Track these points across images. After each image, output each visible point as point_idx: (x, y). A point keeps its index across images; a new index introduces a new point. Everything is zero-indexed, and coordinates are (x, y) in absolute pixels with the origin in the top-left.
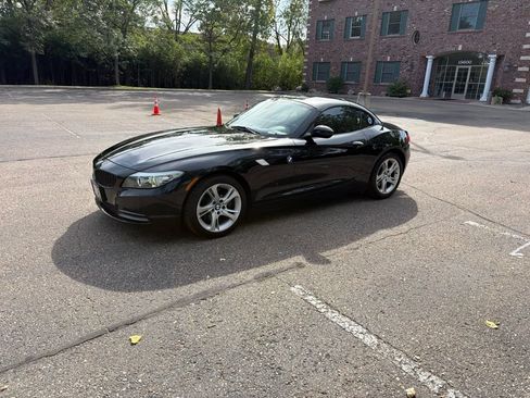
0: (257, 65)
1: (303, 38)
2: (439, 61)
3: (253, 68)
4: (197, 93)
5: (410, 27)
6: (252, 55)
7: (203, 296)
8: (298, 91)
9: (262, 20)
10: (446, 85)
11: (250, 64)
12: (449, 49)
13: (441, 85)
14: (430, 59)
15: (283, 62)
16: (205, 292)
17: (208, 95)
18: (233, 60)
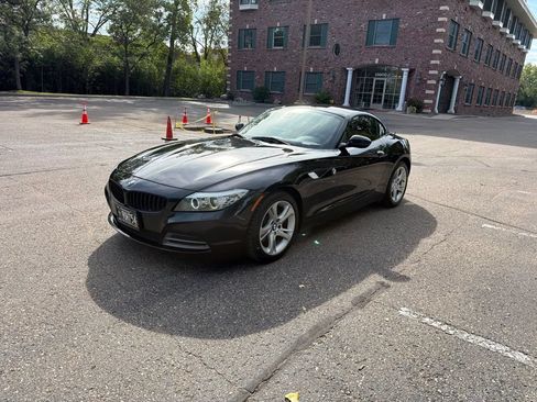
0: (177, 72)
1: (225, 47)
2: (358, 72)
3: (172, 74)
4: (116, 100)
5: (331, 40)
6: (170, 61)
7: (319, 332)
8: (223, 99)
9: (180, 26)
10: (365, 95)
11: (169, 69)
12: (367, 62)
13: (360, 95)
14: (350, 70)
15: (204, 69)
16: (317, 328)
17: (129, 102)
18: (150, 66)
